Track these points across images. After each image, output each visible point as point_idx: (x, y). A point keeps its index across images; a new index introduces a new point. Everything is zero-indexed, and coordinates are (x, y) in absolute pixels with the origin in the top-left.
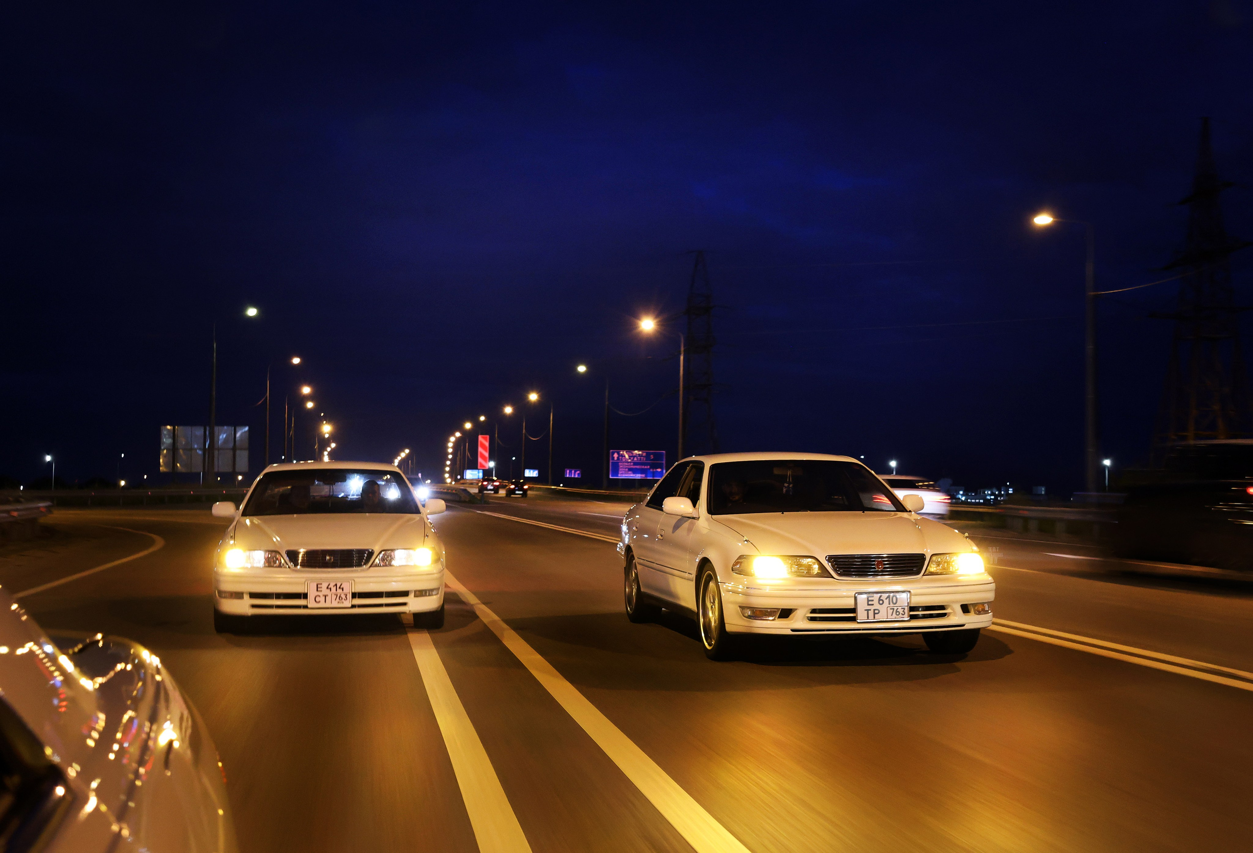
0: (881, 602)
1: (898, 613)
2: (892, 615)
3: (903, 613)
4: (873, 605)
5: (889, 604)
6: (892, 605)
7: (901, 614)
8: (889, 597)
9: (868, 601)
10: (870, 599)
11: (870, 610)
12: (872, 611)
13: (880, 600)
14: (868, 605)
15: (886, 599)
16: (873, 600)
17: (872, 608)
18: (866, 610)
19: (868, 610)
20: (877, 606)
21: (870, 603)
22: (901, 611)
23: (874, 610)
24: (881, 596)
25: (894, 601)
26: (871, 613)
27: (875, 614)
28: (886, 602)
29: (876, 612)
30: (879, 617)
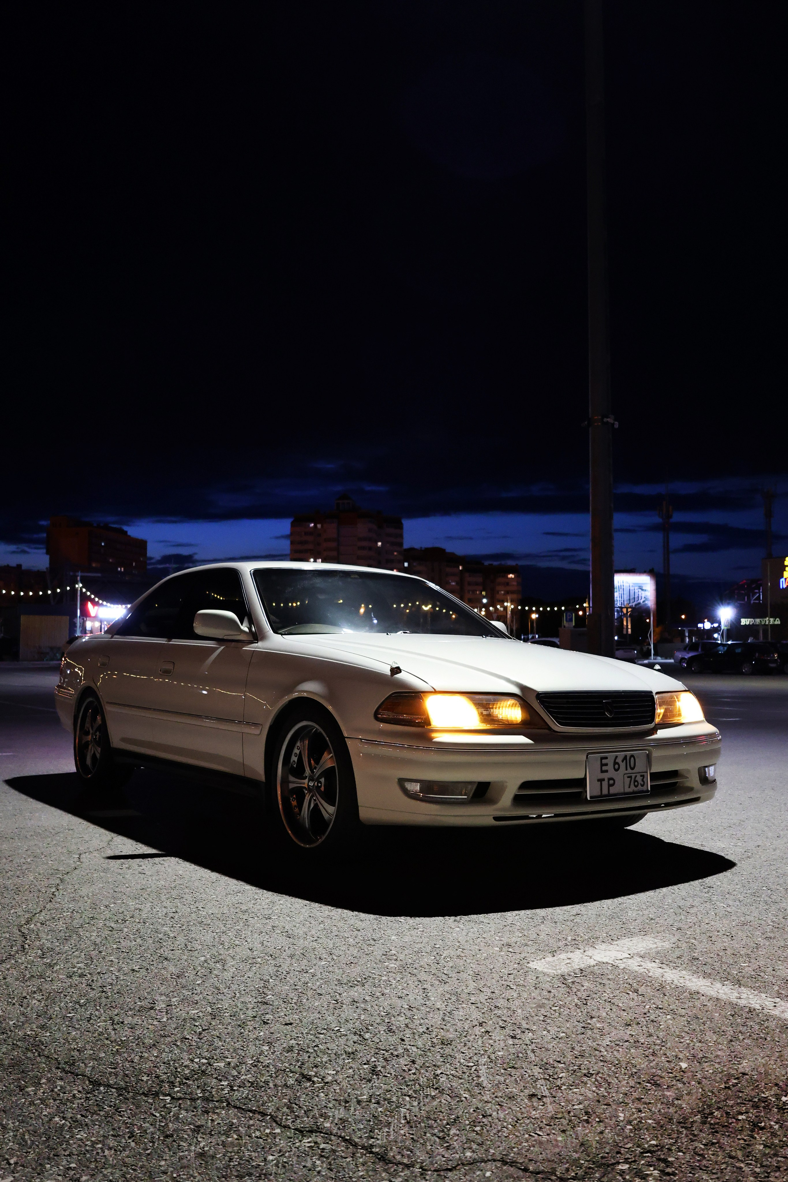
0: (617, 766)
1: (636, 783)
2: (629, 787)
3: (642, 783)
4: (606, 771)
5: (627, 769)
6: (629, 771)
7: (639, 785)
8: (625, 758)
9: (602, 765)
10: (604, 761)
11: (604, 780)
12: (606, 780)
13: (615, 763)
14: (602, 771)
15: (623, 761)
16: (606, 765)
17: (605, 776)
18: (598, 780)
19: (601, 781)
20: (612, 773)
21: (604, 768)
22: (639, 779)
23: (609, 779)
24: (616, 757)
25: (632, 765)
26: (605, 784)
27: (610, 786)
28: (623, 765)
29: (611, 782)
30: (613, 790)
